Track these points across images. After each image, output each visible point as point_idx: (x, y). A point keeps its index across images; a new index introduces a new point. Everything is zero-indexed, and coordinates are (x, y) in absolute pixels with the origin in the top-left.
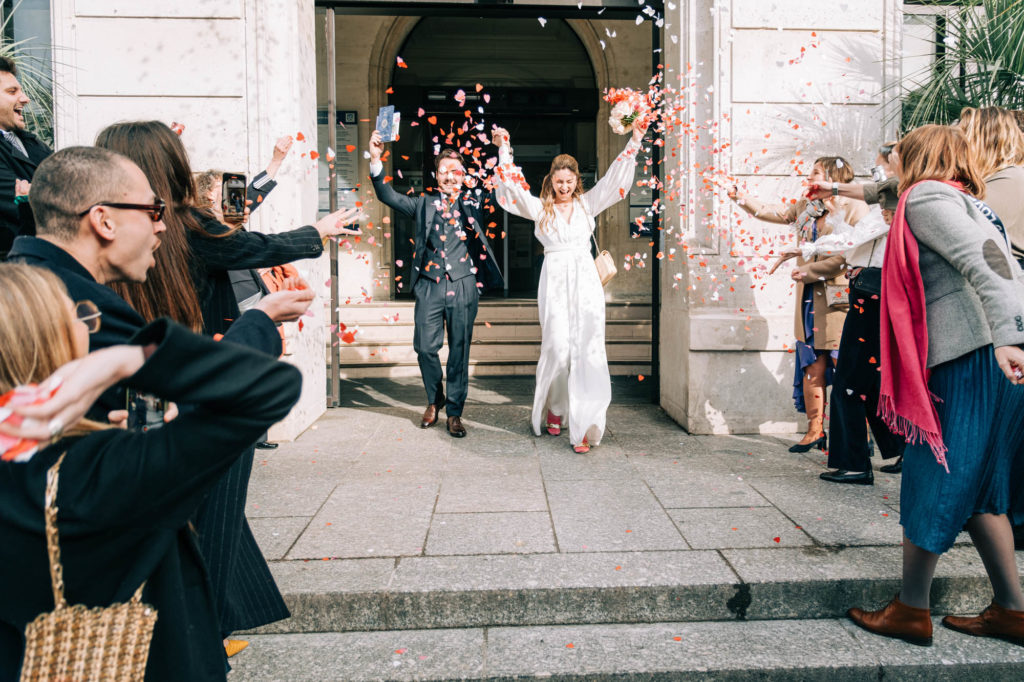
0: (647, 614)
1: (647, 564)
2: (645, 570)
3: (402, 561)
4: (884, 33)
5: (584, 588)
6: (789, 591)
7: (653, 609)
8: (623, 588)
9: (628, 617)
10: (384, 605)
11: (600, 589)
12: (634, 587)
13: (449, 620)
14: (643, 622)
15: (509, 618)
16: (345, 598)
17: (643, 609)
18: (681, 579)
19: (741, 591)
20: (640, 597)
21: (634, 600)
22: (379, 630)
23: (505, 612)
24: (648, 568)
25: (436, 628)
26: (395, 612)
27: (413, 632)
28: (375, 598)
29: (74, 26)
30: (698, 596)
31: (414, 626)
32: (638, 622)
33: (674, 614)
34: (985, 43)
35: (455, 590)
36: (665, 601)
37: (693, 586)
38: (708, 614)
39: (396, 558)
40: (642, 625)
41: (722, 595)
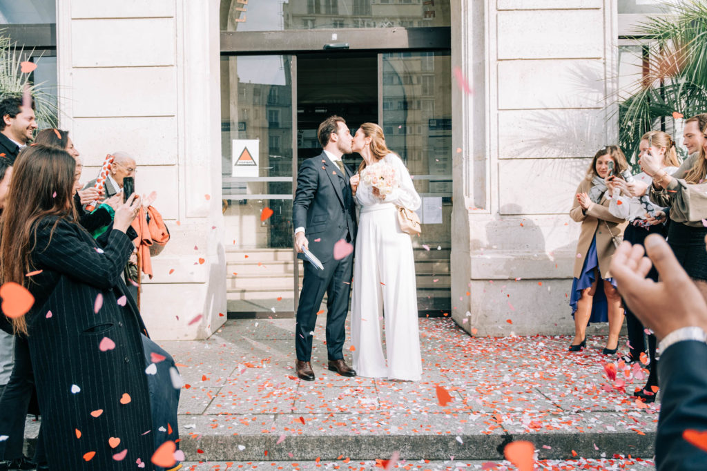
0: (442, 454)
1: (442, 421)
2: (440, 425)
3: (279, 416)
4: (605, 59)
5: (399, 436)
6: (540, 440)
7: (446, 451)
8: (425, 436)
9: (429, 455)
10: (267, 444)
11: (410, 437)
12: (432, 436)
13: (310, 455)
14: (439, 459)
15: (349, 455)
16: (243, 438)
17: (438, 450)
18: (465, 431)
19: (506, 440)
20: (437, 443)
21: (433, 444)
22: (265, 460)
23: (347, 451)
24: (443, 424)
25: (302, 460)
26: (275, 449)
27: (287, 462)
28: (262, 439)
29: (71, 74)
30: (476, 442)
31: (287, 459)
32: (436, 459)
33: (460, 455)
34: (675, 66)
35: (314, 435)
36: (454, 446)
37: (473, 436)
38: (484, 455)
39: (275, 414)
40: (438, 461)
41: (493, 443)
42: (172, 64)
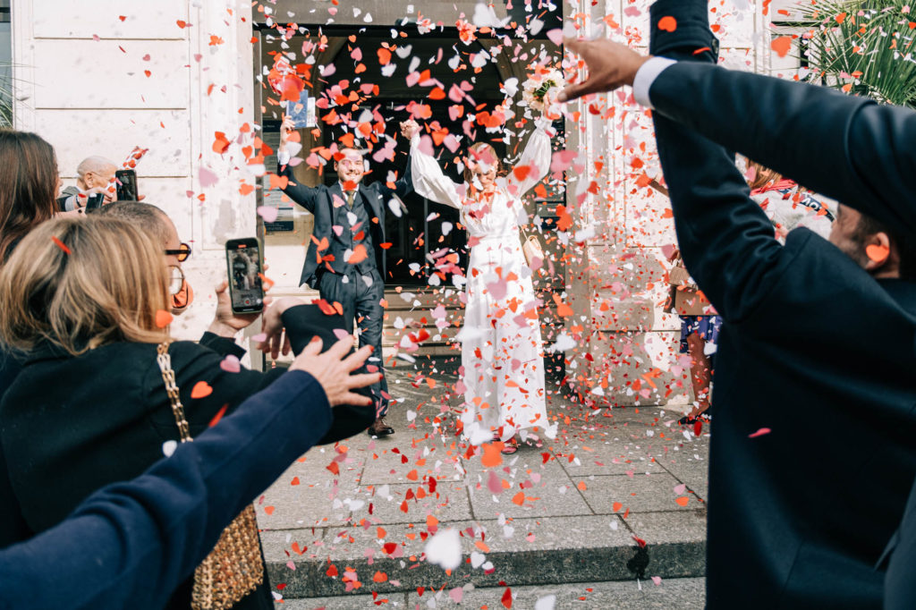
0: (555, 575)
1: (555, 530)
2: (552, 535)
3: (330, 531)
4: (755, 50)
5: (497, 553)
6: (683, 552)
7: (560, 571)
8: (532, 552)
9: (537, 579)
10: (312, 574)
11: (511, 553)
12: (542, 551)
13: (372, 586)
14: (551, 583)
15: (428, 583)
16: (275, 567)
17: (550, 571)
18: (586, 542)
19: (639, 553)
20: (548, 560)
21: (542, 563)
22: (308, 597)
23: (425, 577)
24: (555, 533)
25: (361, 594)
26: (323, 580)
27: (339, 598)
28: (304, 567)
29: (32, 47)
30: (601, 558)
31: (339, 593)
32: (547, 584)
33: (579, 576)
34: (842, 59)
35: (378, 557)
36: (570, 564)
37: (595, 549)
38: (610, 574)
39: (325, 528)
40: (550, 586)
41: (622, 557)
42: (183, 37)
